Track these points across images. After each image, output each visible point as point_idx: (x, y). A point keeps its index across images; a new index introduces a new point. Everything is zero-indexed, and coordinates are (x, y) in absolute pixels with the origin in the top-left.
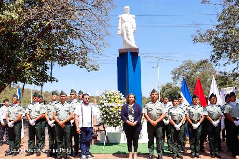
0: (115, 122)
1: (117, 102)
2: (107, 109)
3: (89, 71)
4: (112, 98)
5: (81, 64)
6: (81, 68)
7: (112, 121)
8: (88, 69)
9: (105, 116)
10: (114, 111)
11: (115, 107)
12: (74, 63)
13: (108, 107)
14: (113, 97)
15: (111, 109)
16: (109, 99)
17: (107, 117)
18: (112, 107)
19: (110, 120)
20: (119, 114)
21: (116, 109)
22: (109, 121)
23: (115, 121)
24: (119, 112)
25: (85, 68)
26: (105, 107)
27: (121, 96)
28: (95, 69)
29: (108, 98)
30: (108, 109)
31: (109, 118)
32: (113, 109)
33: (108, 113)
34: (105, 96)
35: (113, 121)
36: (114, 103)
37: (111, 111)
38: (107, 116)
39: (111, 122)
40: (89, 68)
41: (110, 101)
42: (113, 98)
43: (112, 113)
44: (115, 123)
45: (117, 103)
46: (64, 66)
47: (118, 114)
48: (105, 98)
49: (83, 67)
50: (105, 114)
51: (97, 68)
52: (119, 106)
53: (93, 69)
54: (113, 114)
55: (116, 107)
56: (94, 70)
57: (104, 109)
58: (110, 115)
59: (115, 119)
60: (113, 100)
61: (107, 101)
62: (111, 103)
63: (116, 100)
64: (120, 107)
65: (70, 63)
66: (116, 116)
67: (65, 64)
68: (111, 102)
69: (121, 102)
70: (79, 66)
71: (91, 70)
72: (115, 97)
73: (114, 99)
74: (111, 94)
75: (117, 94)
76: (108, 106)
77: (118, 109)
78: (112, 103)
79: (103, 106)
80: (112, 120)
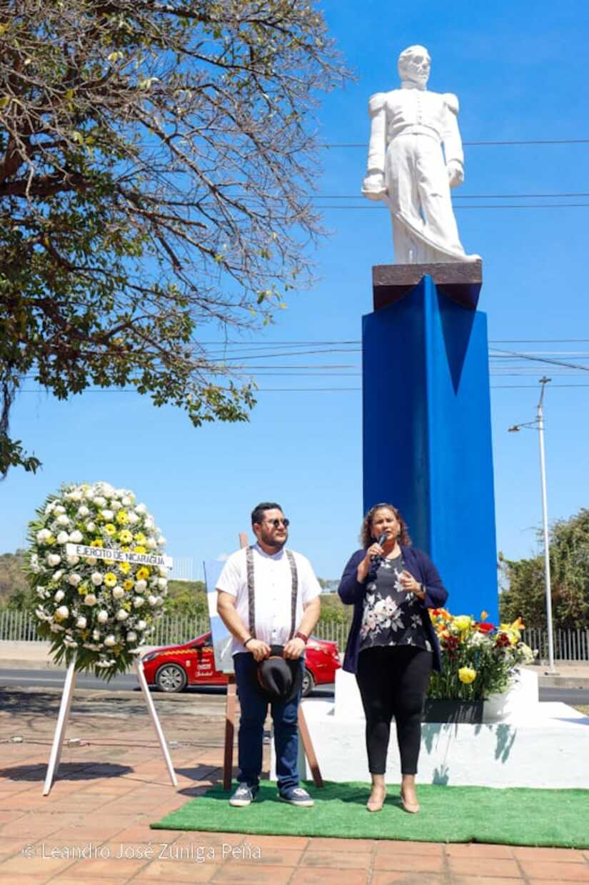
0: (108, 648)
1: (128, 545)
2: (75, 578)
3: (196, 422)
4: (105, 522)
5: (161, 385)
6: (159, 403)
7: (95, 642)
8: (195, 413)
9: (63, 611)
10: (111, 589)
11: (121, 568)
12: (121, 381)
13: (84, 567)
14: (108, 515)
15: (97, 577)
16: (91, 527)
17: (70, 622)
18: (102, 566)
19: (86, 637)
20: (132, 606)
21: (122, 578)
22: (80, 641)
23: (110, 640)
24: (136, 594)
25: (179, 404)
26: (65, 567)
28: (230, 414)
29: (82, 520)
30: (84, 578)
31: (82, 622)
32: (110, 579)
33: (84, 596)
34: (62, 509)
35: (102, 640)
36: (116, 546)
37: (98, 590)
38: (70, 615)
39: (91, 646)
40: (197, 408)
41: (95, 535)
42: (110, 522)
43: (101, 600)
44: (110, 657)
45: (128, 551)
46: (70, 394)
47: (128, 606)
48: (63, 519)
49: (171, 400)
50: (61, 603)
51: (243, 407)
52: (140, 566)
53: (218, 413)
54: (104, 607)
55: (125, 569)
56: (224, 419)
57: (58, 575)
58: (88, 611)
59: (114, 633)
60: (109, 530)
61: (77, 536)
62: (97, 545)
63: (125, 535)
64: (143, 569)
65: (101, 380)
66: (122, 614)
67: (78, 385)
68: (99, 541)
69: (144, 546)
70: (150, 393)
71: (210, 419)
72: (118, 518)
73: (113, 527)
74: (101, 501)
76: (81, 562)
77: (130, 581)
78: (104, 546)
79: (54, 559)
80: (96, 635)
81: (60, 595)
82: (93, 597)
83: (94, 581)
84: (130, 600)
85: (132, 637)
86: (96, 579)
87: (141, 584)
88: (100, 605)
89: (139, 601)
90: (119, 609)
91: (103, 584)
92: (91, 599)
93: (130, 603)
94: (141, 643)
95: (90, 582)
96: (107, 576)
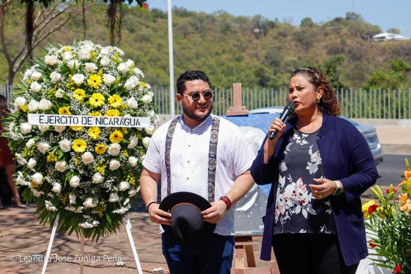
0: (89, 209)
1: (98, 109)
2: (46, 145)
9: (38, 177)
10: (80, 154)
11: (90, 133)
13: (51, 134)
14: (78, 79)
15: (65, 143)
16: (59, 93)
17: (46, 187)
18: (70, 133)
19: (64, 201)
20: (107, 169)
21: (93, 143)
23: (89, 202)
24: (112, 157)
26: (36, 135)
27: (124, 77)
29: (52, 87)
30: (53, 145)
31: (57, 187)
32: (80, 146)
33: (53, 163)
35: (79, 202)
36: (85, 110)
37: (67, 157)
38: (45, 181)
41: (65, 101)
42: (80, 87)
45: (99, 115)
47: (102, 169)
50: (37, 169)
52: (112, 129)
54: (76, 172)
55: (95, 134)
57: (31, 142)
59: (92, 196)
60: (78, 96)
61: (45, 104)
62: (65, 112)
63: (97, 99)
66: (98, 178)
68: (67, 109)
69: (119, 107)
72: (90, 82)
73: (82, 92)
74: (71, 64)
75: (103, 62)
77: (102, 145)
78: (73, 112)
79: (26, 127)
80: (72, 199)
81: (32, 162)
82: (64, 163)
83: (62, 148)
84: (104, 163)
85: (114, 198)
86: (64, 146)
87: (115, 147)
88: (72, 170)
89: (114, 164)
90: (94, 173)
91: (72, 150)
92: (61, 165)
93: (105, 167)
94: (125, 204)
95: (59, 149)
96: (76, 142)
